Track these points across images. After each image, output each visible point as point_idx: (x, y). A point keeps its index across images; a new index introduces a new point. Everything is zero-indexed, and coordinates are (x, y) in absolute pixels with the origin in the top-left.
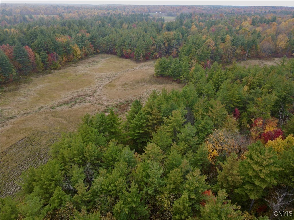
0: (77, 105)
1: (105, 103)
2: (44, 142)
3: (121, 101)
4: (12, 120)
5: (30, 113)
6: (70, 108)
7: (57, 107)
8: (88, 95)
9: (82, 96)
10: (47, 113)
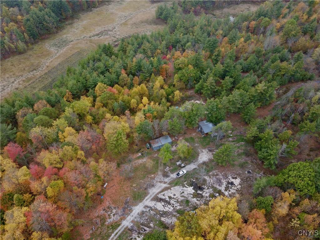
0: (102, 37)
1: (117, 37)
2: (85, 54)
3: (126, 36)
4: (72, 43)
5: (79, 39)
6: (99, 38)
7: (93, 37)
8: (109, 30)
9: (106, 30)
10: (87, 40)
